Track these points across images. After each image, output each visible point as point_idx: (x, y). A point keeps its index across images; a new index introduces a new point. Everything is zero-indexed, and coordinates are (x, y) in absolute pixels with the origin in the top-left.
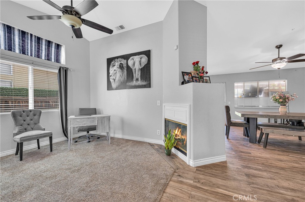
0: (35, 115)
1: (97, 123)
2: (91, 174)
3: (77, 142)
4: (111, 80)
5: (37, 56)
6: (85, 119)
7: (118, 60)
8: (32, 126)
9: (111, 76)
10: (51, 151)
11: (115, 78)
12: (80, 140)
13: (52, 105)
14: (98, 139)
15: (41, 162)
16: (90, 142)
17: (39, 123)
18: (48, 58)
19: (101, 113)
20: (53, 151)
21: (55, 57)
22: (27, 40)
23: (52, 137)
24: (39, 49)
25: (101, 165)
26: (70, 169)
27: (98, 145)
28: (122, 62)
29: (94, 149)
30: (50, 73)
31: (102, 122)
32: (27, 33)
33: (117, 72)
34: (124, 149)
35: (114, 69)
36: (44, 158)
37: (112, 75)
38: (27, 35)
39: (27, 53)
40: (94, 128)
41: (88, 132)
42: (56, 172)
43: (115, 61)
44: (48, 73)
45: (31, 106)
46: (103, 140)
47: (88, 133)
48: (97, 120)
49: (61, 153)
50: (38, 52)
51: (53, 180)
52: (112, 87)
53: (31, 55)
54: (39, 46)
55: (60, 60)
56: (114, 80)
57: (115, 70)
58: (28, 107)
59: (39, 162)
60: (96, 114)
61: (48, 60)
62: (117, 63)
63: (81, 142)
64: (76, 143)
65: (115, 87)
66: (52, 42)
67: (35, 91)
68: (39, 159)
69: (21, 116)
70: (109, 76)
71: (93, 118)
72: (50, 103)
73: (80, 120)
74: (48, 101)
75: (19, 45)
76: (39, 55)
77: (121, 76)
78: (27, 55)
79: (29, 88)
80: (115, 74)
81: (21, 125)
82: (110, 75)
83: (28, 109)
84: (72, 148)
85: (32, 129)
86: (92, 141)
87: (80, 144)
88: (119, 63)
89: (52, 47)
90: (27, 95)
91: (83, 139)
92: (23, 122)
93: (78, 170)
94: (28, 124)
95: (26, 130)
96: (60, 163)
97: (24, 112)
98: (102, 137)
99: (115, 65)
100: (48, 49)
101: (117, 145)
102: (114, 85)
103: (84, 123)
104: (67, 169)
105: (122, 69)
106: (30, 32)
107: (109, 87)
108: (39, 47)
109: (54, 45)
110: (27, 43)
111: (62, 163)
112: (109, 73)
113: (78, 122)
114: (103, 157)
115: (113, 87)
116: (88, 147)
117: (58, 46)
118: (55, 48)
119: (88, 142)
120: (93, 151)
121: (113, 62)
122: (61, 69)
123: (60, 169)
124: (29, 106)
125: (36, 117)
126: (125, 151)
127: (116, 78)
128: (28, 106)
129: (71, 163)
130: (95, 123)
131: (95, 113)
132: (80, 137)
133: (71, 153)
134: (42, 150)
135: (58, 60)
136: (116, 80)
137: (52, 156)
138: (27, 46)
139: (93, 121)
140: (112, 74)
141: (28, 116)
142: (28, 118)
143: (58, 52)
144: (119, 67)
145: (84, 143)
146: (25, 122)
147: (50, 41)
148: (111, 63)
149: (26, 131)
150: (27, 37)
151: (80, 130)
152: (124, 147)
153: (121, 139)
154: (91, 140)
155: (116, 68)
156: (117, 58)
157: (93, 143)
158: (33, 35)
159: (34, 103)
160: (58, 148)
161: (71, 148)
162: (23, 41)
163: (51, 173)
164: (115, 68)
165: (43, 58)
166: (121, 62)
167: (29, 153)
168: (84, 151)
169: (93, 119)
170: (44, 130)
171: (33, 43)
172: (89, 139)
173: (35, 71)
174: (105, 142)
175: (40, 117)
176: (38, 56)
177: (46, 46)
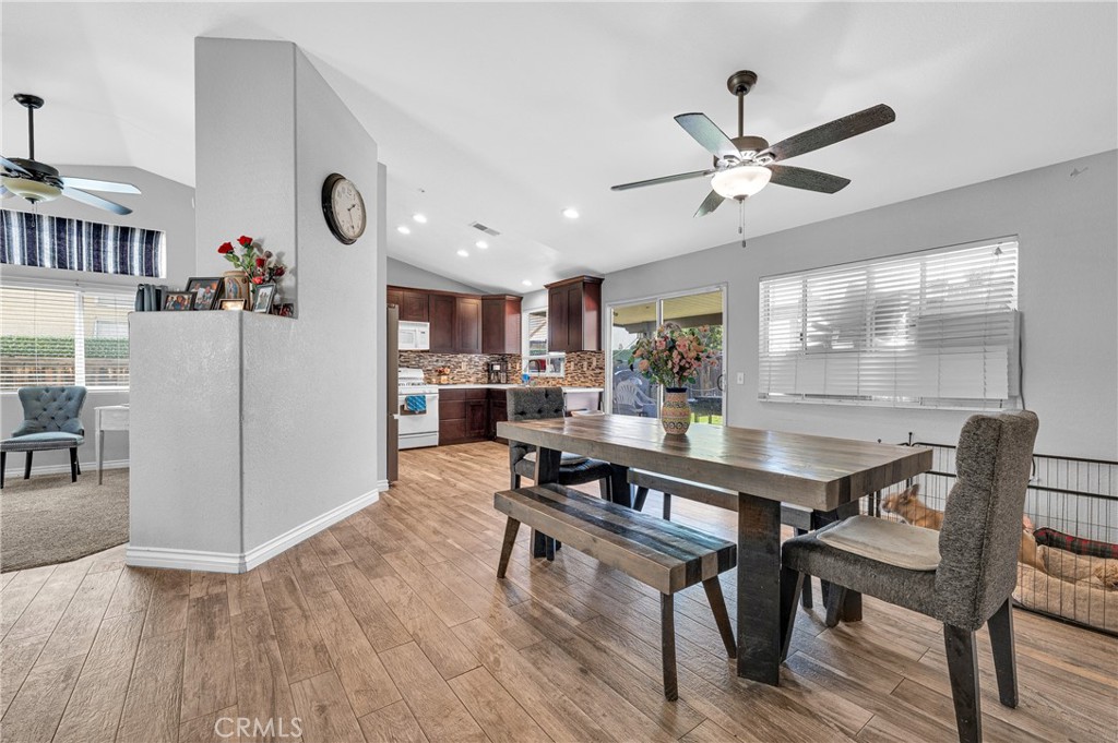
5: (94, 266)
17: (76, 416)
18: (124, 268)
21: (141, 263)
22: (70, 235)
24: (99, 250)
32: (70, 220)
38: (70, 224)
39: (71, 263)
45: (80, 381)
50: (97, 257)
53: (80, 268)
54: (99, 243)
55: (155, 269)
58: (73, 381)
61: (124, 272)
66: (133, 230)
67: (88, 343)
75: (53, 251)
76: (100, 263)
78: (71, 268)
89: (132, 241)
90: (72, 355)
94: (52, 418)
100: (123, 247)
106: (75, 218)
108: (99, 247)
109: (137, 235)
110: (70, 241)
117: (150, 237)
118: (142, 242)
124: (76, 380)
128: (72, 379)
135: (149, 270)
138: (70, 248)
143: (151, 251)
146: (44, 412)
147: (128, 228)
150: (70, 230)
158: (84, 221)
159: (87, 373)
162: (60, 239)
165: (111, 269)
171: (84, 239)
176: (98, 267)
177: (115, 239)
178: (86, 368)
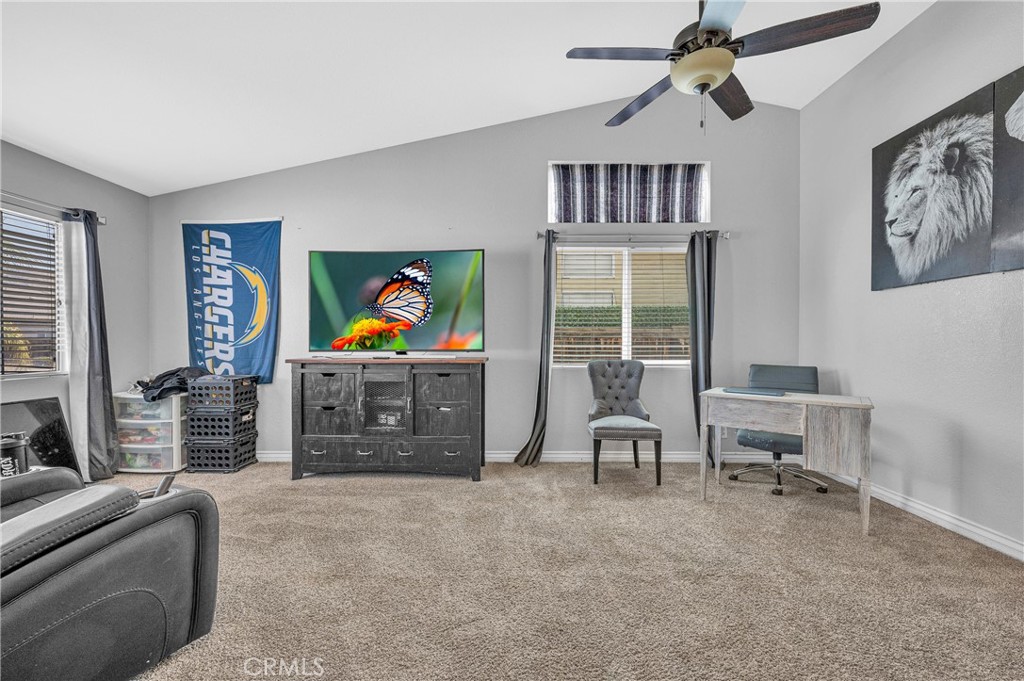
0: (630, 376)
1: (802, 427)
2: (732, 616)
3: (734, 478)
4: (892, 241)
5: (641, 217)
6: (754, 406)
7: (938, 131)
8: (624, 403)
9: (892, 223)
10: (659, 483)
11: (913, 228)
12: (750, 476)
13: (686, 349)
14: (821, 495)
15: (625, 504)
16: (780, 493)
17: (638, 398)
18: (666, 216)
19: (843, 389)
20: (662, 486)
21: (682, 208)
22: (621, 183)
23: (660, 442)
24: (645, 197)
25: (784, 603)
26: (678, 559)
27: (807, 516)
28: (962, 136)
29: (784, 527)
30: (668, 258)
31: (826, 428)
32: (621, 165)
33: (930, 197)
34: (943, 590)
35: (909, 188)
36: (637, 495)
37: (901, 217)
38: (621, 170)
39: (621, 216)
40: (796, 447)
41: (778, 456)
42: (644, 549)
43: (920, 146)
44: (664, 257)
45: (626, 354)
46: (838, 505)
47: (779, 458)
48: (803, 416)
49: (678, 500)
50: (643, 206)
51: (626, 570)
52: (897, 270)
53: (629, 221)
54: (645, 189)
55: (696, 212)
56: (912, 237)
57: (914, 191)
58: (620, 353)
59: (621, 503)
60: (816, 391)
61: (664, 221)
62: (929, 154)
63: (749, 485)
64: (733, 483)
65: (917, 271)
66: (676, 166)
67: (634, 310)
68: (625, 495)
69: (604, 376)
70: (883, 223)
71: (789, 405)
72: (679, 344)
73: (739, 406)
74: (676, 339)
75: (607, 204)
76: (645, 213)
77: (951, 209)
78: (621, 222)
79: (623, 306)
80: (917, 207)
81: (604, 398)
82: (888, 218)
83: (620, 358)
84: (713, 497)
85: (624, 412)
86: (791, 494)
87: (744, 489)
88: (945, 143)
89: (674, 182)
90: (618, 324)
91: (760, 475)
92: (607, 390)
93: (699, 578)
94: (617, 398)
95: (611, 412)
96: (662, 528)
97: (609, 366)
98: (841, 492)
99: (916, 165)
100: (666, 188)
101: (909, 557)
102: (907, 263)
103: (752, 418)
104: (671, 557)
105: (959, 174)
106: (626, 162)
107: (884, 274)
108: (646, 193)
109: (679, 172)
110: (621, 190)
111: (666, 531)
112: (885, 211)
113: (730, 410)
114: (809, 579)
115: (902, 272)
116: (764, 511)
117: (692, 171)
118: (683, 182)
119: (773, 493)
120: (778, 532)
121: (904, 156)
122: (697, 239)
123: (655, 547)
124: (623, 353)
125: (633, 381)
126: (947, 606)
127: (920, 224)
128: (619, 351)
129: (690, 541)
130: (797, 428)
131: (811, 387)
132: (751, 465)
133: (703, 511)
134: (641, 473)
135: (689, 215)
136: (921, 237)
137: (654, 500)
138: (621, 197)
139: (787, 418)
140: (899, 211)
141: (616, 377)
142: (617, 382)
143: (692, 190)
144: (939, 165)
145: (760, 491)
146: (610, 391)
147: (671, 165)
148: (894, 159)
149: (612, 415)
150: (622, 176)
151: (748, 441)
152: (950, 581)
153: (944, 531)
154: (786, 488)
155: (922, 177)
156: (931, 123)
157: (791, 504)
158: (633, 164)
159: (633, 344)
160: (678, 481)
161: (709, 493)
162: (612, 190)
163: (631, 545)
164: (916, 178)
165: (654, 218)
166: (954, 139)
167: (616, 471)
168: (746, 520)
169: (787, 410)
170: (647, 418)
171: (633, 186)
172: (779, 483)
173: (634, 258)
174: (848, 516)
175: (640, 382)
176: (643, 218)
177: (660, 182)
178: (633, 339)
